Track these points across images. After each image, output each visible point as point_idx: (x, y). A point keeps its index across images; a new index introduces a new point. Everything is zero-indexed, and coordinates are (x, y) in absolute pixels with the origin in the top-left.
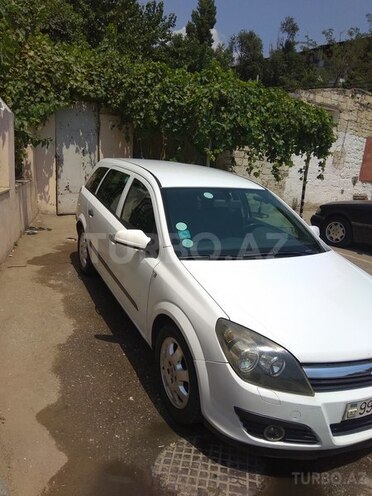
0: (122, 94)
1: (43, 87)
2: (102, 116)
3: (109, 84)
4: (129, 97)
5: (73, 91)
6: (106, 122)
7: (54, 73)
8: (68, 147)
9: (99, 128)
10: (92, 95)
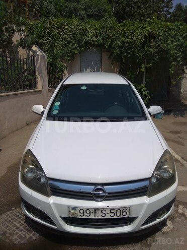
0: (110, 40)
1: (72, 42)
2: (103, 53)
3: (105, 36)
4: (113, 41)
5: (87, 42)
6: (105, 56)
7: (77, 35)
8: (86, 70)
9: (102, 59)
10: (96, 43)
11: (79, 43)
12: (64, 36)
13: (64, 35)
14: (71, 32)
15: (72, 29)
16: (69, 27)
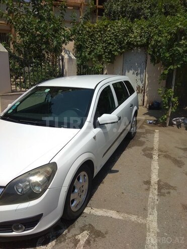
3: (150, 35)
9: (147, 60)
11: (120, 44)
12: (105, 39)
13: (105, 37)
14: (113, 33)
15: (114, 30)
16: (112, 28)
